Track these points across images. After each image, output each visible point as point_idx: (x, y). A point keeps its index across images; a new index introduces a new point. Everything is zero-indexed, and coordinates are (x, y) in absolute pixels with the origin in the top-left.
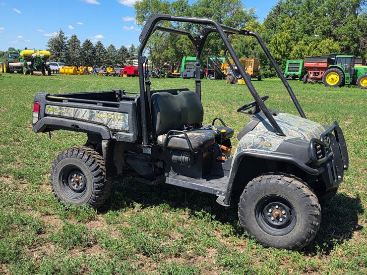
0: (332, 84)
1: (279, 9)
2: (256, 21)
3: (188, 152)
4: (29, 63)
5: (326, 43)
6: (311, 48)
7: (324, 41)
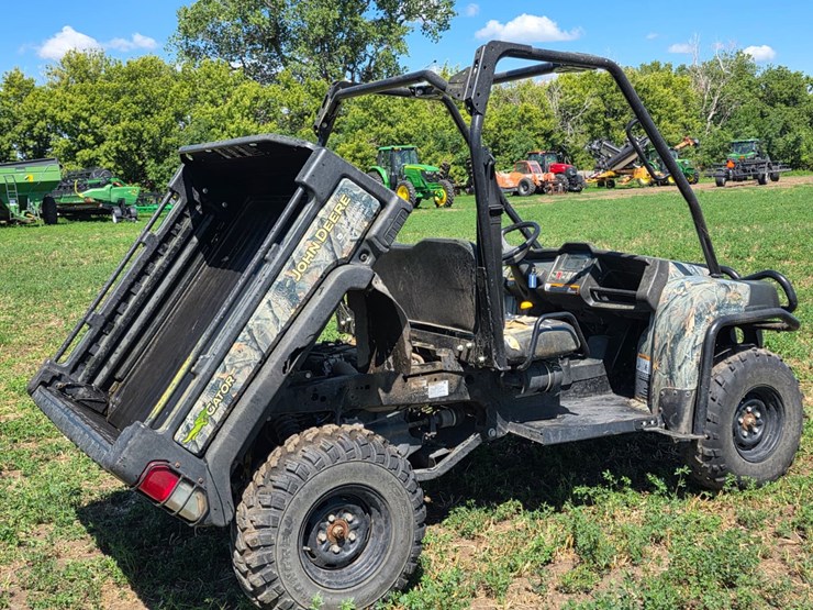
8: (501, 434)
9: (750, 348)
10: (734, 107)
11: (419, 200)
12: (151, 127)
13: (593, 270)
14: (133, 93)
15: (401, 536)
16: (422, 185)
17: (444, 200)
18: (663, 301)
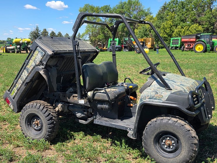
0: (199, 51)
1: (164, 8)
2: (152, 15)
3: (107, 102)
4: (18, 46)
5: (194, 27)
6: (185, 30)
7: (193, 25)
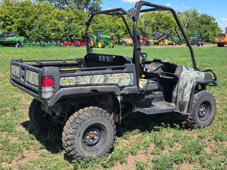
8: (136, 111)
9: (204, 90)
10: (192, 24)
11: (104, 45)
12: (28, 20)
13: (162, 67)
14: (23, 10)
15: (109, 138)
16: (106, 41)
17: (112, 46)
18: (181, 76)
